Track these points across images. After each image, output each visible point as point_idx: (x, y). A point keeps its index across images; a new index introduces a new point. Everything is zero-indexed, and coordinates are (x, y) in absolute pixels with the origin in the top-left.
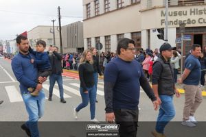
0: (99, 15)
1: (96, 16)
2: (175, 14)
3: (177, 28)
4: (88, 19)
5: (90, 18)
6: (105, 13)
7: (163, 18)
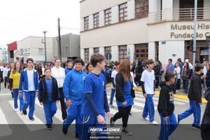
0: (98, 28)
1: (95, 28)
2: (184, 28)
3: (186, 41)
4: (85, 31)
5: (88, 30)
6: (106, 26)
7: (173, 31)
